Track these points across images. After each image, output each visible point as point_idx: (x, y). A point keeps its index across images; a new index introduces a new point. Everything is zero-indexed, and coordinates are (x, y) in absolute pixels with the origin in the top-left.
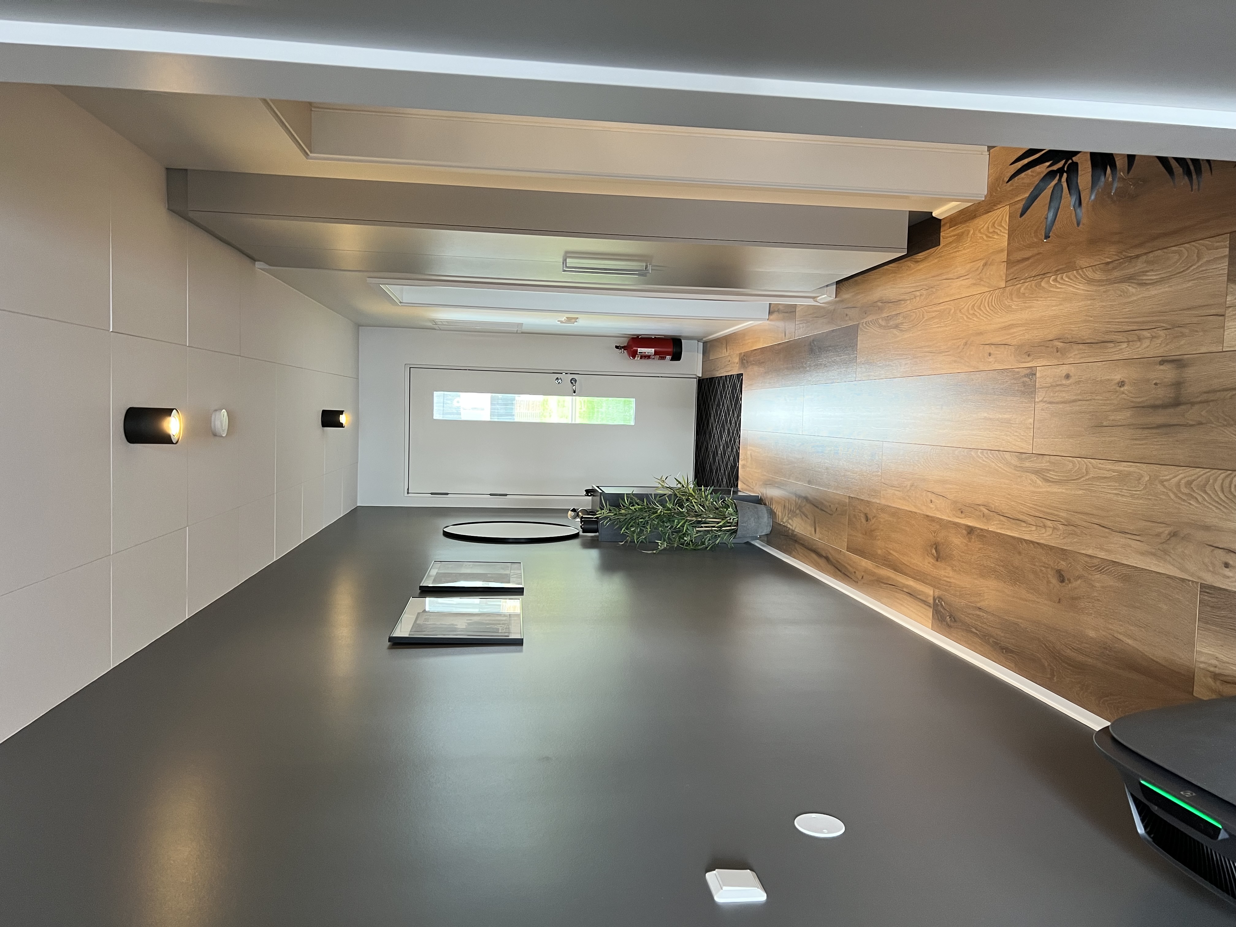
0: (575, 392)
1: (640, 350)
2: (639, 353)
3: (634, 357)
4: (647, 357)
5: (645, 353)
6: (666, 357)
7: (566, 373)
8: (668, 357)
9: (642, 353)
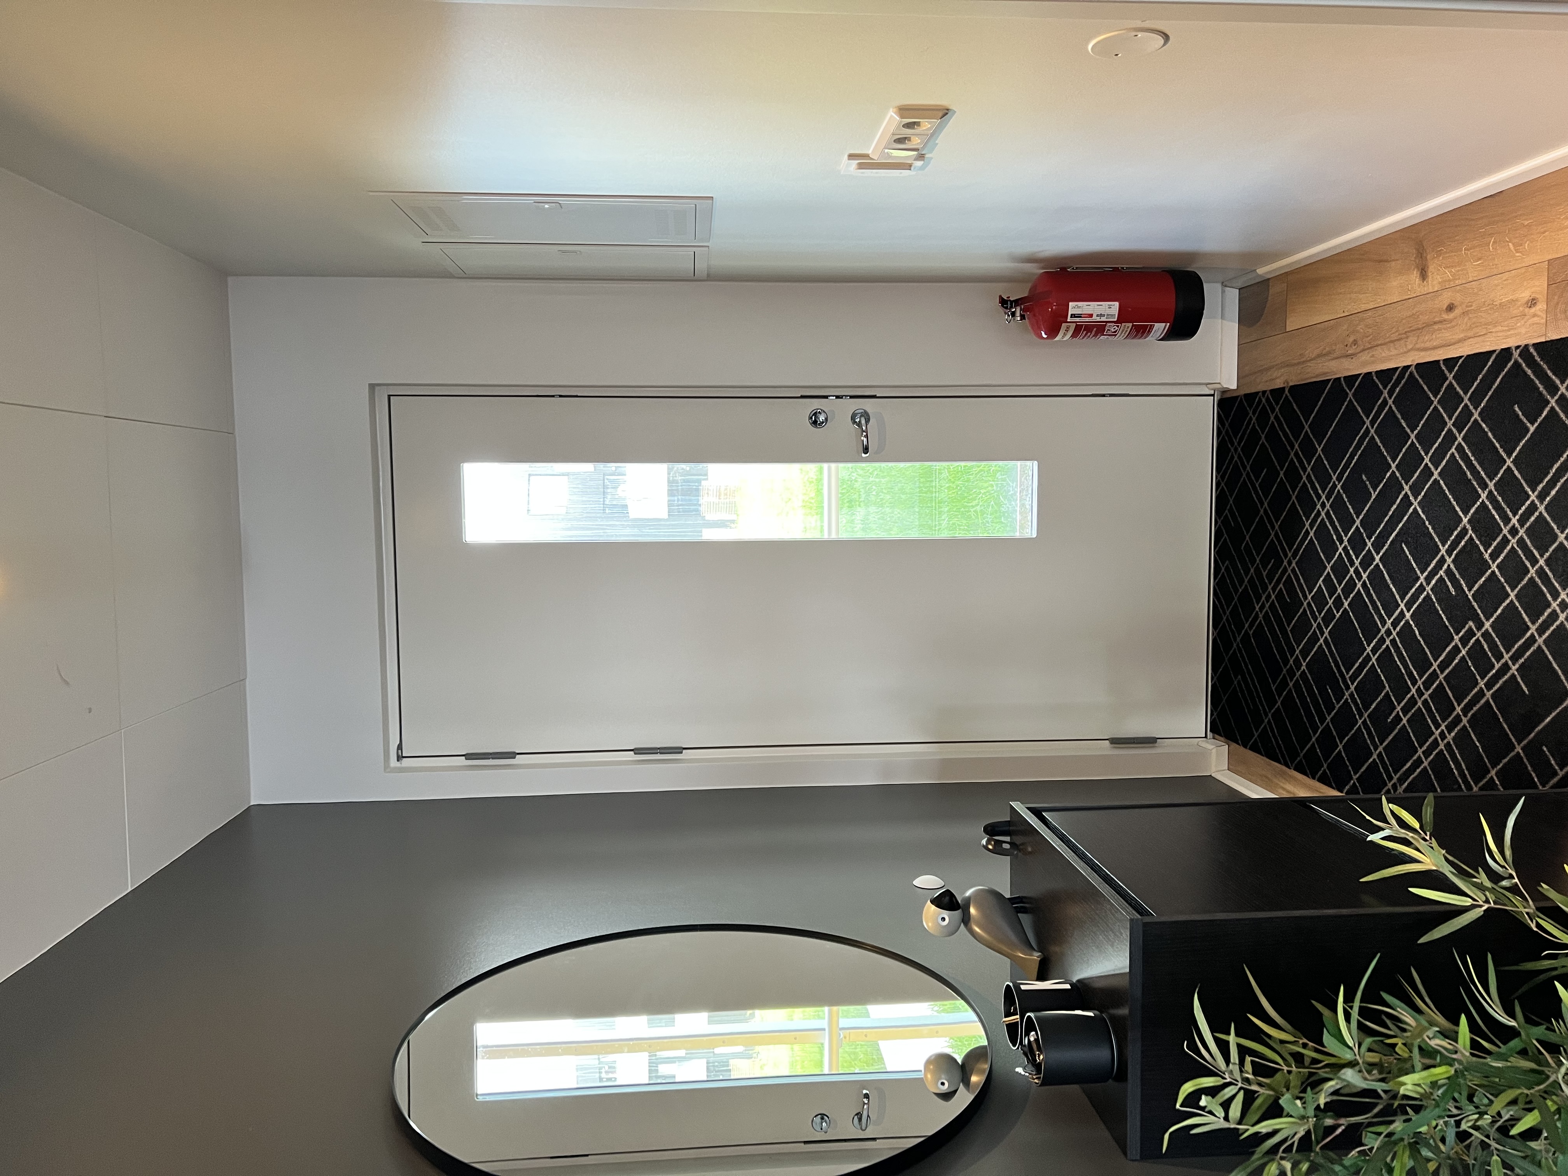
0: (866, 450)
1: (1074, 307)
2: (1073, 316)
3: (1053, 331)
4: (1097, 329)
5: (1091, 316)
6: (1152, 327)
7: (837, 397)
8: (1160, 328)
9: (1079, 316)
